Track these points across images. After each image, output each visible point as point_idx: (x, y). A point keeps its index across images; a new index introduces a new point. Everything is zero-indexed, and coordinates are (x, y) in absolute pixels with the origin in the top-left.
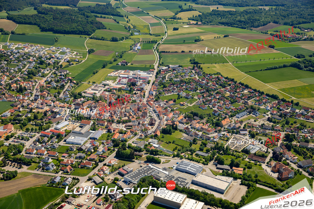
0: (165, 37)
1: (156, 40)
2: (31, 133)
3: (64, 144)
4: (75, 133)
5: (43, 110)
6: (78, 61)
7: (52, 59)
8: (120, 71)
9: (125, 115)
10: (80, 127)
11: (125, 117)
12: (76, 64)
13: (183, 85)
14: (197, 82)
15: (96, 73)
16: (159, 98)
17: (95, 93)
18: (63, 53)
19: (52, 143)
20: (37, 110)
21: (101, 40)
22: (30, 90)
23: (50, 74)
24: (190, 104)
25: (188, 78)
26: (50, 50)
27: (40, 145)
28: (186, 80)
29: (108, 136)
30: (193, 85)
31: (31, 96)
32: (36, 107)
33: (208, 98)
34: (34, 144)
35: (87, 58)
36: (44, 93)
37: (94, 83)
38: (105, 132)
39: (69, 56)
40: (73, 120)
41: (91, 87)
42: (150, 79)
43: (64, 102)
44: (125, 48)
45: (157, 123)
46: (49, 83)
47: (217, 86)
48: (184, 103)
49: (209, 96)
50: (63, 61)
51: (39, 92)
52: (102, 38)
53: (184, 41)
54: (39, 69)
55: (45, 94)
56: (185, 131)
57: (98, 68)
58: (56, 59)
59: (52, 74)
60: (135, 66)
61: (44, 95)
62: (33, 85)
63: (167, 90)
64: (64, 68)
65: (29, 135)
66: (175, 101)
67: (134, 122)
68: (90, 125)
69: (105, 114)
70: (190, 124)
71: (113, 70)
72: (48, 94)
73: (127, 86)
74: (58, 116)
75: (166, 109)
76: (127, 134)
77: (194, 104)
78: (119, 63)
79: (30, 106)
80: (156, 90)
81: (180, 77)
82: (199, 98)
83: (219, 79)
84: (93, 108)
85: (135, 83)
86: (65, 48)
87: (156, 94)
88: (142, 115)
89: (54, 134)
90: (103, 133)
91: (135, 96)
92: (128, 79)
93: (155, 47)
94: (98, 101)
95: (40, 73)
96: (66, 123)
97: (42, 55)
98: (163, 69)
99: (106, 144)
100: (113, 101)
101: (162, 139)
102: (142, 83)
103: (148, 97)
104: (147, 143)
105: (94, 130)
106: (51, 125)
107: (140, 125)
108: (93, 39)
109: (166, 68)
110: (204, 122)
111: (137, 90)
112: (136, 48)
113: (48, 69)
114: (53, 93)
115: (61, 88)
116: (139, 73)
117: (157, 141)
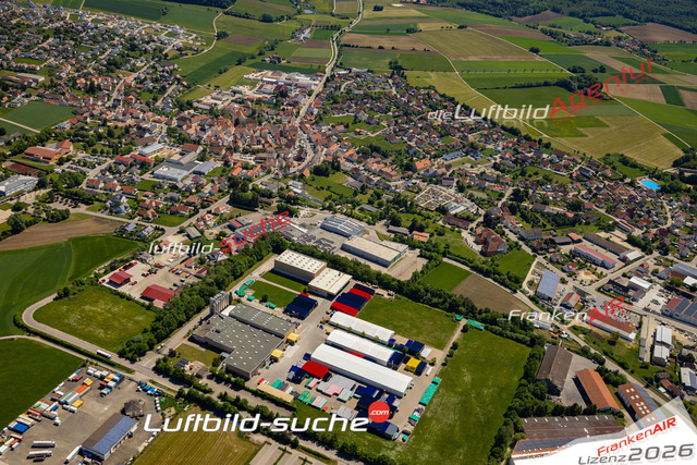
0: (357, 22)
1: (339, 26)
2: (100, 158)
3: (150, 177)
4: (171, 162)
5: (124, 124)
6: (197, 51)
7: (152, 44)
8: (266, 71)
9: (259, 142)
10: (181, 154)
11: (257, 144)
12: (192, 55)
14: (391, 98)
15: (225, 72)
16: (321, 119)
17: (215, 104)
18: (174, 35)
19: (130, 175)
20: (114, 123)
21: (243, 17)
22: (108, 90)
24: (372, 134)
25: (379, 92)
26: (152, 28)
27: (111, 176)
28: (375, 94)
29: (224, 171)
30: (384, 103)
31: (108, 100)
32: (113, 118)
33: (404, 125)
34: (102, 174)
35: (213, 46)
36: (131, 97)
37: (217, 87)
38: (219, 165)
39: (181, 41)
40: (172, 143)
41: (211, 94)
43: (162, 114)
44: (283, 34)
45: (308, 158)
46: (141, 83)
48: (362, 130)
49: (406, 123)
50: (170, 48)
51: (121, 95)
52: (246, 14)
54: (128, 58)
55: (132, 99)
56: (352, 174)
57: (229, 65)
58: (159, 44)
59: (148, 68)
60: (294, 66)
61: (129, 101)
62: (113, 84)
63: (339, 107)
64: (170, 59)
65: (95, 160)
66: (347, 126)
67: (272, 153)
68: (198, 152)
69: (225, 137)
70: (363, 164)
71: (254, 70)
72: (137, 100)
73: (272, 96)
74: (147, 135)
75: (329, 137)
76: (254, 170)
77: (378, 133)
78: (267, 59)
79: (103, 115)
80: (320, 107)
81: (365, 88)
82: (388, 125)
83: (429, 97)
84: (207, 127)
85: (287, 92)
86: (178, 27)
87: (318, 113)
88: (286, 144)
89: (137, 161)
90: (217, 167)
91: (281, 112)
92: (275, 85)
93: (335, 36)
94: (217, 116)
95: (128, 65)
96: (159, 146)
97: (136, 35)
98: (339, 74)
99: (217, 182)
100: (243, 118)
101: (310, 182)
102: (299, 94)
103: (304, 117)
104: (284, 186)
105: (201, 161)
106: (134, 148)
107: (280, 159)
108: (229, 15)
109: (345, 72)
110: (387, 162)
111: (289, 105)
112: (302, 36)
113: (143, 59)
114: (145, 99)
115: (159, 91)
116: (296, 78)
117: (302, 184)
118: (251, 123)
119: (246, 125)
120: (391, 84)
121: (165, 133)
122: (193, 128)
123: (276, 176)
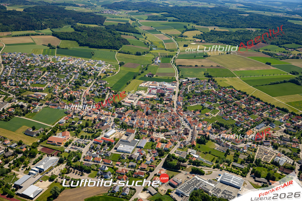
0: (179, 53)
1: (172, 55)
2: (86, 140)
3: (115, 152)
4: (123, 141)
5: (92, 118)
6: (113, 73)
7: (92, 71)
8: (148, 82)
10: (126, 135)
11: (162, 126)
12: (112, 75)
14: (215, 94)
15: (129, 83)
16: (186, 108)
17: (132, 103)
18: (100, 65)
19: (105, 151)
20: (87, 118)
21: (127, 54)
22: (79, 98)
23: (92, 84)
24: (214, 115)
25: (207, 90)
26: (89, 62)
27: (95, 152)
28: (206, 92)
29: (152, 145)
30: (213, 97)
31: (80, 104)
32: (85, 115)
33: (228, 109)
34: (90, 152)
35: (119, 69)
36: (91, 101)
38: (148, 141)
39: (105, 68)
40: (119, 128)
41: (127, 97)
42: (175, 90)
43: (108, 110)
44: (148, 61)
45: (190, 133)
46: (93, 93)
47: (233, 98)
48: (209, 113)
51: (86, 101)
52: (128, 52)
53: (195, 56)
54: (83, 79)
56: (217, 141)
57: (130, 79)
58: (95, 71)
60: (160, 78)
61: (90, 104)
62: (80, 95)
63: (192, 101)
64: (102, 79)
65: (83, 142)
67: (171, 131)
68: (135, 133)
69: (145, 123)
70: (218, 134)
71: (142, 81)
72: (93, 102)
73: (157, 96)
74: (105, 124)
75: (194, 119)
76: (169, 144)
77: (217, 114)
78: (146, 75)
79: (80, 114)
80: (183, 101)
81: (200, 89)
82: (220, 109)
83: (233, 92)
84: (134, 118)
85: (164, 93)
86: (101, 61)
87: (183, 104)
88: (176, 125)
89: (105, 141)
90: (147, 142)
91: (166, 105)
92: (156, 90)
93: (173, 61)
94: (136, 110)
95: (85, 84)
96: (114, 131)
97: (84, 67)
98: (183, 82)
99: (152, 153)
100: (150, 111)
101: (199, 149)
102: (170, 94)
103: (177, 107)
104: (188, 154)
105: (138, 139)
106: (101, 133)
107: (177, 135)
108: (121, 53)
109: (186, 80)
110: (230, 132)
111: (167, 100)
112: (157, 61)
113: (90, 79)
114: (97, 102)
115: (103, 97)
116: (165, 85)
117: (196, 151)
118: (154, 113)
119: (152, 114)
120: (210, 86)
121: (113, 122)
122: (127, 118)
123: (181, 147)
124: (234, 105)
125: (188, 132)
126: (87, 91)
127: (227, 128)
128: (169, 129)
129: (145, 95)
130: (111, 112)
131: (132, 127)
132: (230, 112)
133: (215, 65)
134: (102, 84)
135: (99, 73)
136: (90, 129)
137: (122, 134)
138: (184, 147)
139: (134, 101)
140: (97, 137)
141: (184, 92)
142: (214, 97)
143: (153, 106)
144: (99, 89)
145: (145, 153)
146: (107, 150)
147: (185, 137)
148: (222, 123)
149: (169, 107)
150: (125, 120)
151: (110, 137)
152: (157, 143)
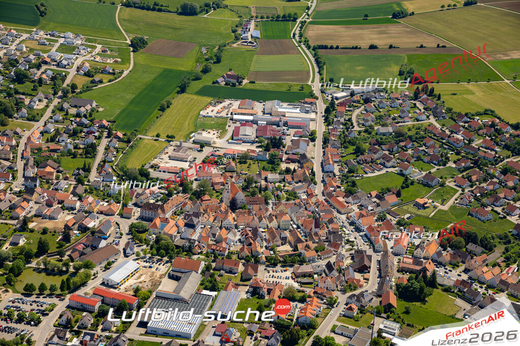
0: (314, 5)
1: (295, 14)
2: (41, 299)
3: (141, 335)
4: (165, 298)
5: (56, 223)
6: (114, 74)
7: (44, 67)
8: (227, 102)
9: (284, 240)
10: (171, 277)
11: (282, 244)
12: (110, 81)
13: (405, 146)
14: (440, 137)
15: (168, 107)
16: (354, 184)
17: (183, 170)
18: (68, 48)
19: (107, 334)
20: (39, 223)
21: (153, 9)
22: (8, 160)
23: (50, 110)
24: (442, 204)
25: (414, 126)
26: (33, 39)
27: (75, 339)
28: (409, 130)
30: (433, 147)
31: (14, 178)
32: (33, 213)
33: (484, 185)
34: (60, 338)
35: (132, 62)
36: (48, 169)
37: (170, 138)
38: (244, 296)
39: (84, 58)
40: (149, 256)
41: (166, 151)
42: (312, 126)
43: (107, 196)
44: (221, 34)
45: (374, 266)
46: (52, 140)
47: (497, 149)
48: (426, 200)
49: (485, 180)
50: (72, 72)
51: (33, 168)
52: (156, 4)
53: (366, 16)
54: (18, 96)
55: (51, 173)
56: (460, 291)
57: (168, 94)
58: (55, 68)
59: (53, 112)
60: (262, 88)
61: (47, 177)
62: (12, 147)
63: (369, 160)
64: (81, 93)
65: (35, 306)
66: (398, 194)
67: (314, 261)
68: (200, 271)
69: (230, 236)
70: (462, 268)
71: (209, 99)
72: (58, 172)
73: (258, 147)
74: (103, 244)
75: (381, 218)
76: (311, 305)
77: (450, 203)
78: (220, 80)
79: (18, 210)
80: (340, 161)
81: (390, 121)
82: (460, 187)
83: (496, 130)
84: (195, 220)
85: (280, 139)
86: (71, 35)
87: (341, 171)
88: (328, 240)
89: (107, 300)
90: (241, 300)
91: (288, 177)
92: (255, 126)
93: (297, 32)
94: (198, 195)
95: (24, 111)
96: (131, 265)
97: (15, 54)
98: (337, 99)
99: (259, 335)
100: (241, 196)
101: (407, 319)
102: (298, 140)
103: (323, 181)
104: (375, 335)
105: (213, 289)
106: (92, 272)
107: (335, 273)
108: (132, 7)
109: (344, 94)
110: (499, 261)
111: (290, 160)
112: (249, 35)
113: (41, 95)
114: (70, 169)
115: (87, 153)
116: (280, 110)
117: (398, 325)
118: (254, 203)
119: (248, 207)
120: (423, 110)
121: (128, 234)
122: (172, 222)
123: (349, 313)
124: (505, 172)
125: (366, 263)
126: (33, 133)
127: (488, 248)
128: (309, 254)
129: (221, 143)
130: (119, 203)
131: (189, 251)
132: (493, 194)
133: (430, 43)
134: (82, 109)
135: (69, 73)
136: (53, 260)
137: (158, 274)
138: (361, 313)
139: (188, 164)
140: (77, 288)
141: (344, 133)
142: (437, 146)
143: (249, 182)
144: (71, 128)
145: (238, 334)
146: (114, 329)
147: (359, 281)
148: (472, 229)
149: (300, 181)
150: (166, 229)
151: (122, 287)
152: (274, 302)
